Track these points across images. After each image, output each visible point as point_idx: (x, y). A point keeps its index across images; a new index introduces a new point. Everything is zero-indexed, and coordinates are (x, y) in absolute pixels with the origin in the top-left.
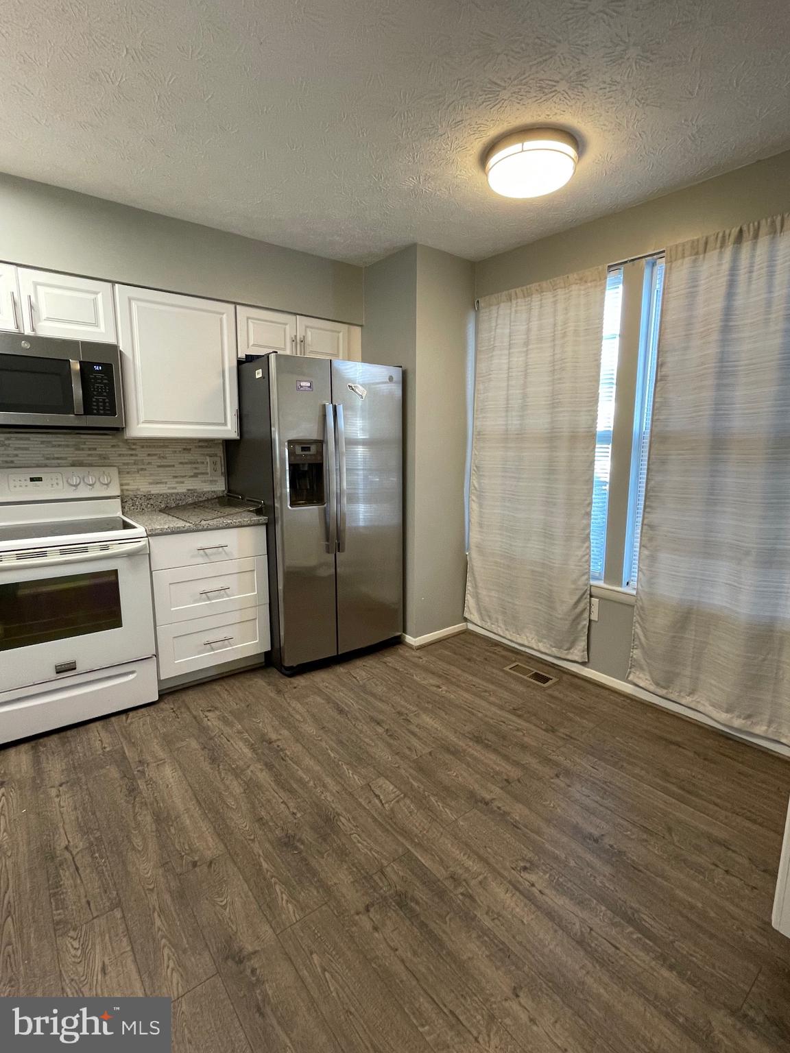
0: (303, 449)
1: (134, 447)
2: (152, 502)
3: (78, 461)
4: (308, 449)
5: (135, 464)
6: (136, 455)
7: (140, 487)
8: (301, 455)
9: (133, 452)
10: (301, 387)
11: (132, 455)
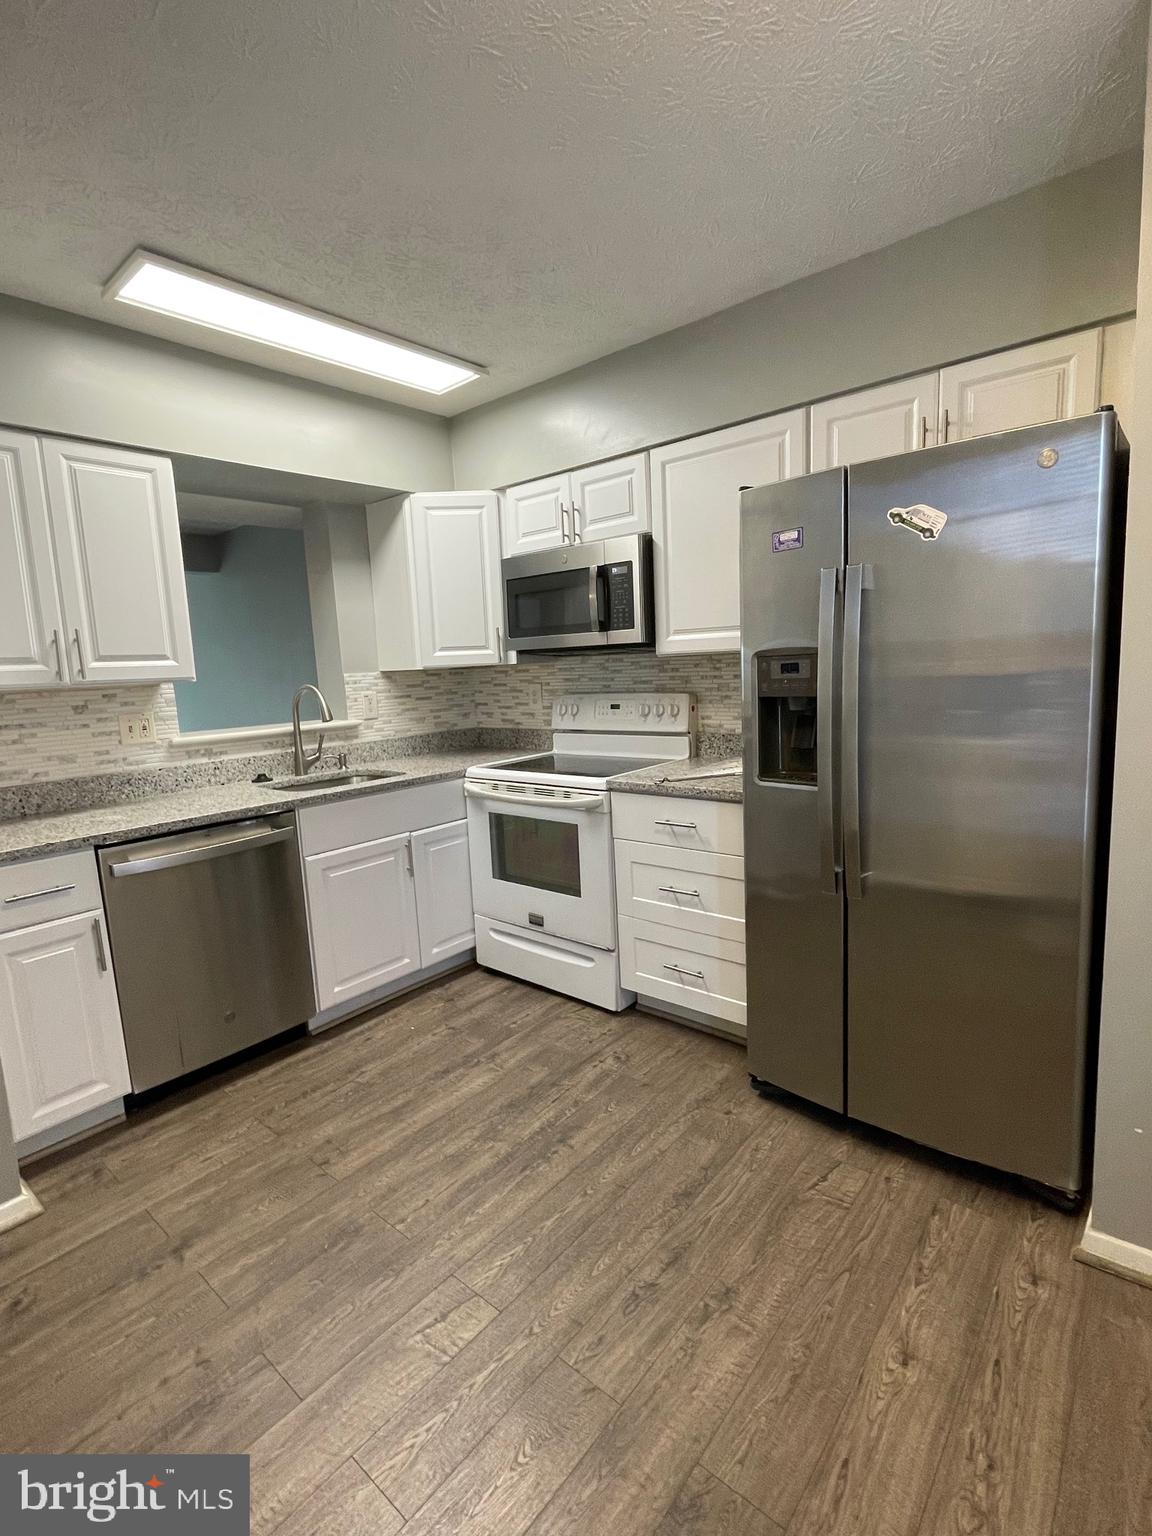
0: (785, 668)
1: (718, 666)
2: (731, 745)
3: (662, 685)
4: (795, 668)
5: (718, 689)
6: (721, 677)
7: (723, 722)
8: (782, 680)
9: (717, 673)
10: (781, 543)
11: (715, 677)
